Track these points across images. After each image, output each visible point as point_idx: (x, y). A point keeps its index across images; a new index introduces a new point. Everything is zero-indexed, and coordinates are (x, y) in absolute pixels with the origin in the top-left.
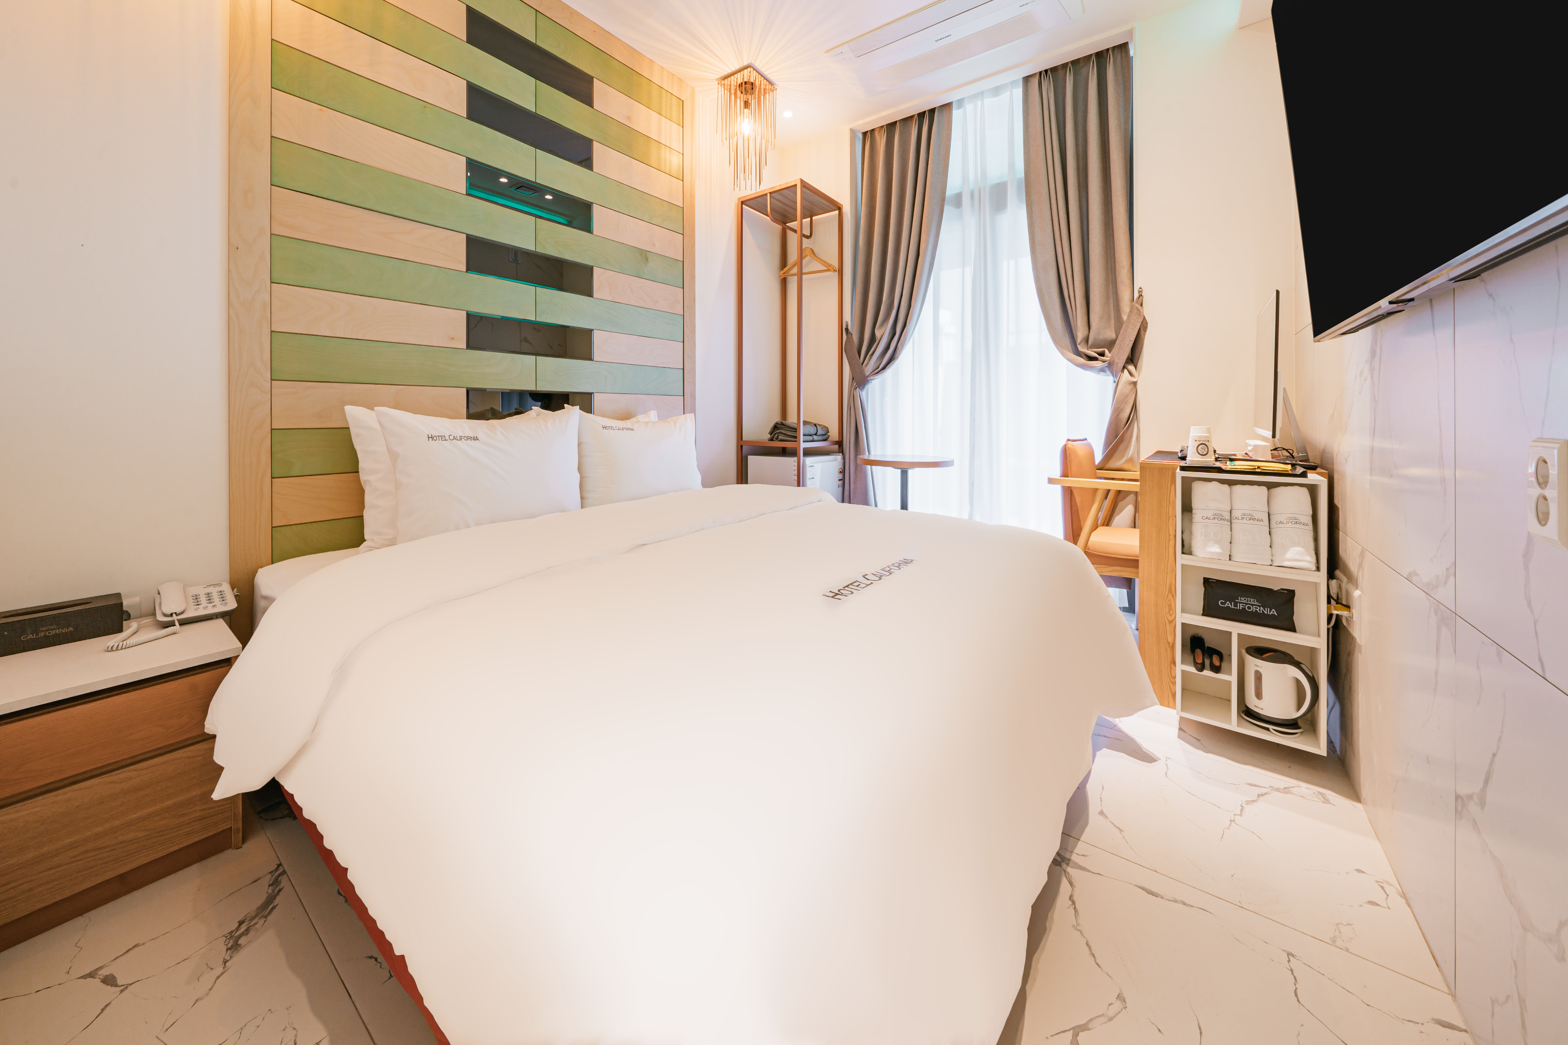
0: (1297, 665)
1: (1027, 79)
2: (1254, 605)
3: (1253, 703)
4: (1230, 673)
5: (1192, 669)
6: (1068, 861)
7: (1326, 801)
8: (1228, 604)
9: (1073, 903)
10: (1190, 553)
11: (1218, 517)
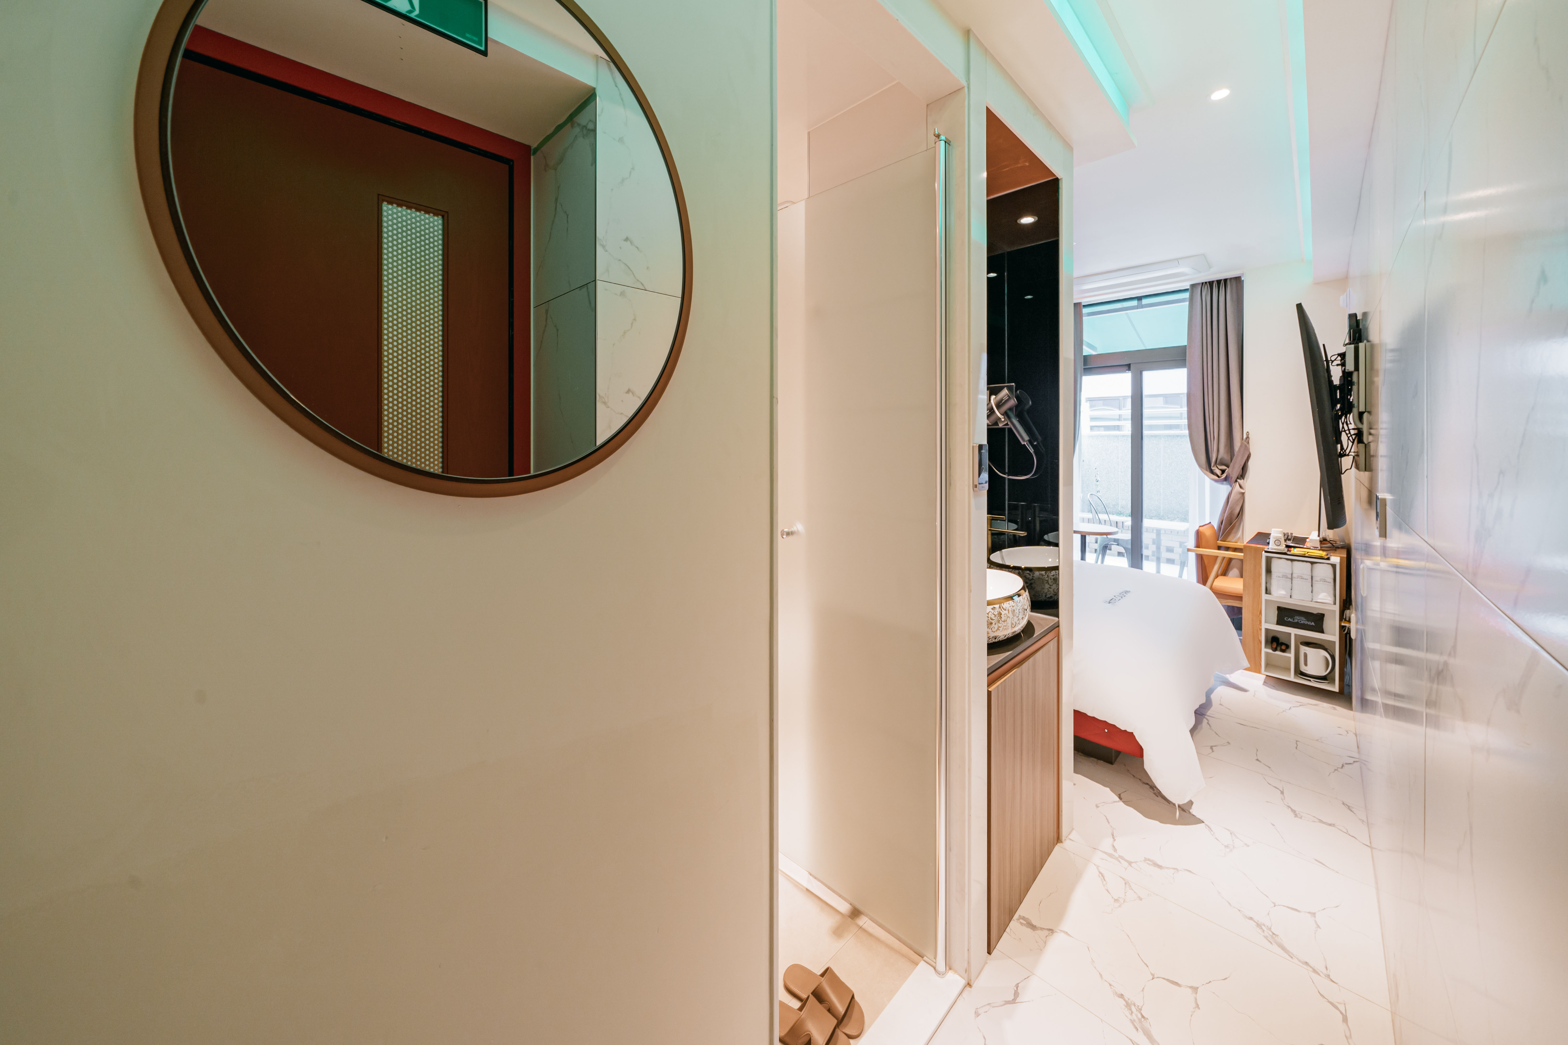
0: (1326, 650)
2: (1303, 620)
3: (1303, 668)
4: (1290, 653)
5: (1270, 651)
6: (1205, 715)
7: (1335, 709)
8: (1289, 619)
9: (1209, 724)
10: (1270, 594)
11: (1285, 576)
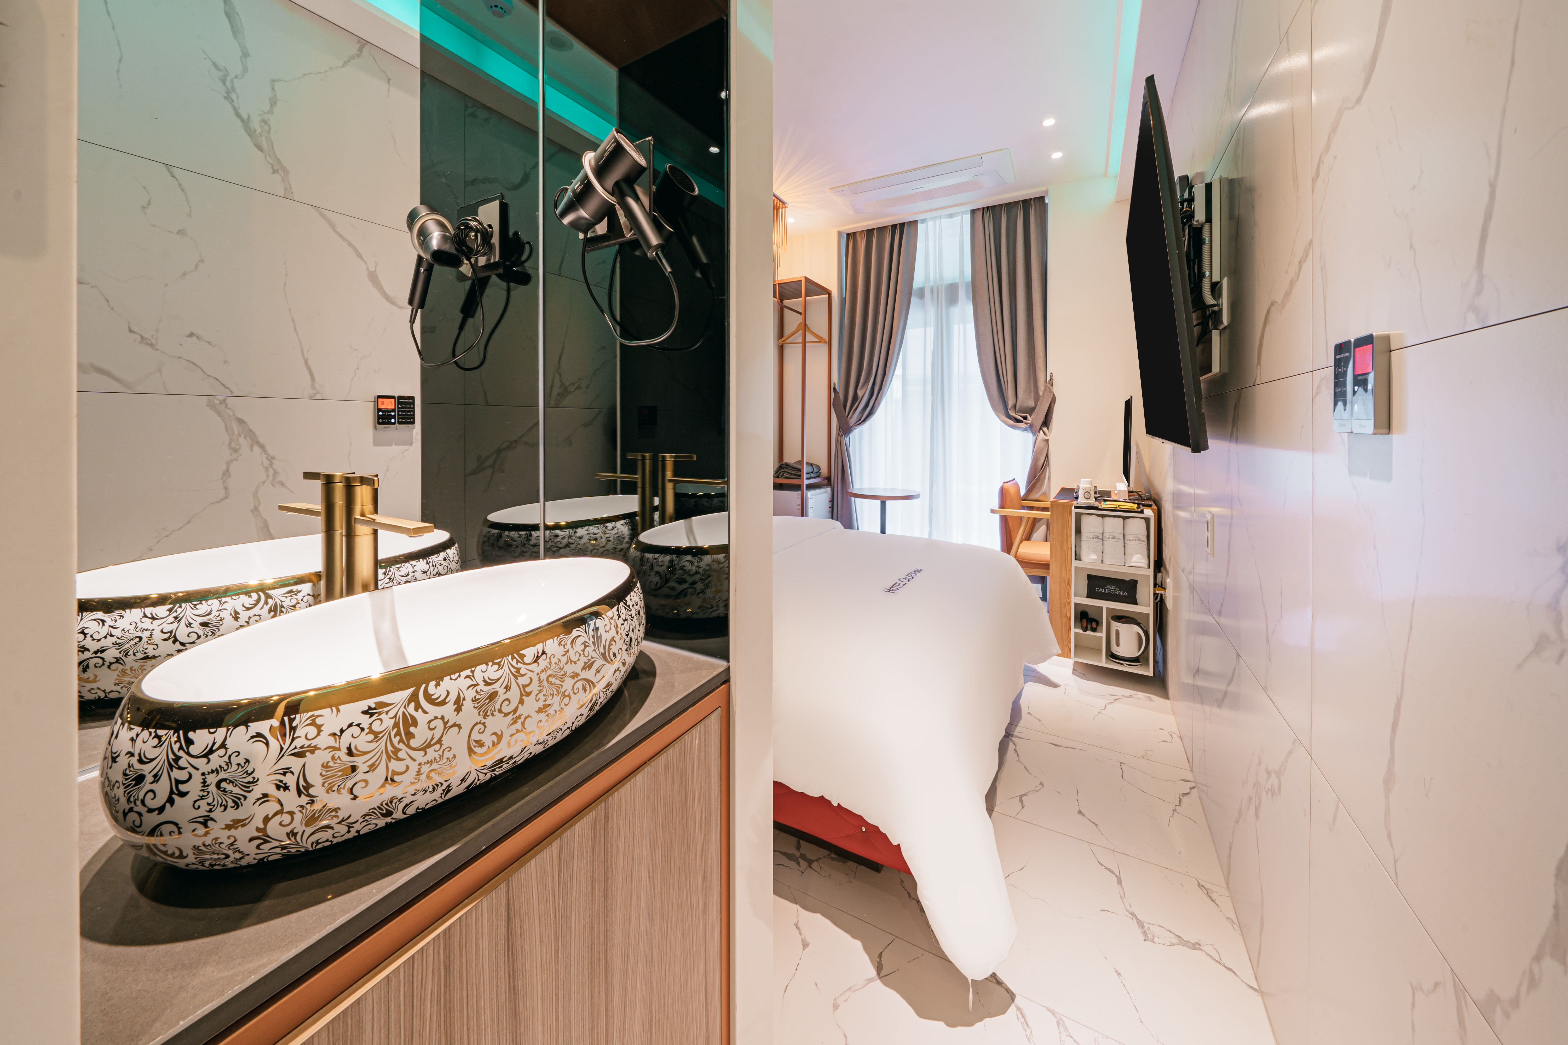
0: (1140, 625)
1: (973, 212)
2: (1116, 590)
3: (1115, 650)
4: (1102, 632)
5: (1080, 631)
6: (1012, 735)
7: (1152, 701)
8: (1101, 590)
9: (1016, 752)
10: (1080, 560)
11: (1095, 537)
